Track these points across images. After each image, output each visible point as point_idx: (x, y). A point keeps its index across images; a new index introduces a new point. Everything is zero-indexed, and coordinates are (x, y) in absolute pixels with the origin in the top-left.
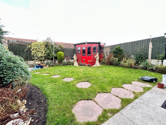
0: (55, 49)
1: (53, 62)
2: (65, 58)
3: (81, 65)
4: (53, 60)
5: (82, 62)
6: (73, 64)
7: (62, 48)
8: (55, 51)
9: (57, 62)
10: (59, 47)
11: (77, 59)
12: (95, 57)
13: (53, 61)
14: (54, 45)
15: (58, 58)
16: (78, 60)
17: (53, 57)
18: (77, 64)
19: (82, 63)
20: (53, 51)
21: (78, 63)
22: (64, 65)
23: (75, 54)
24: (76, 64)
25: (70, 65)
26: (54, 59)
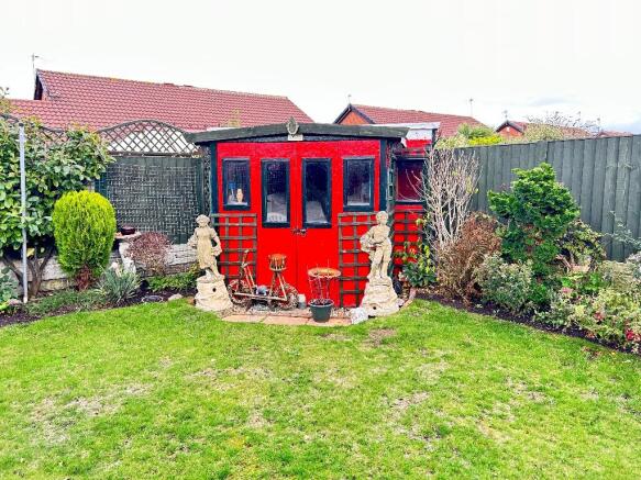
0: (29, 167)
1: (19, 277)
2: (121, 240)
3: (255, 302)
4: (20, 259)
5: (263, 276)
6: (190, 290)
7: (89, 161)
8: (34, 191)
9: (53, 270)
10: (72, 152)
11: (218, 258)
12: (366, 241)
13: (22, 267)
14: (22, 141)
15: (63, 245)
16: (225, 264)
17: (23, 240)
18: (223, 290)
19: (263, 288)
20: (17, 187)
21: (227, 282)
22: (113, 301)
23: (202, 219)
24: (213, 294)
25: (170, 291)
26: (27, 253)
